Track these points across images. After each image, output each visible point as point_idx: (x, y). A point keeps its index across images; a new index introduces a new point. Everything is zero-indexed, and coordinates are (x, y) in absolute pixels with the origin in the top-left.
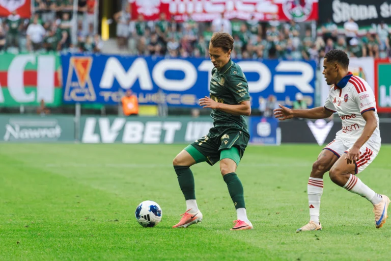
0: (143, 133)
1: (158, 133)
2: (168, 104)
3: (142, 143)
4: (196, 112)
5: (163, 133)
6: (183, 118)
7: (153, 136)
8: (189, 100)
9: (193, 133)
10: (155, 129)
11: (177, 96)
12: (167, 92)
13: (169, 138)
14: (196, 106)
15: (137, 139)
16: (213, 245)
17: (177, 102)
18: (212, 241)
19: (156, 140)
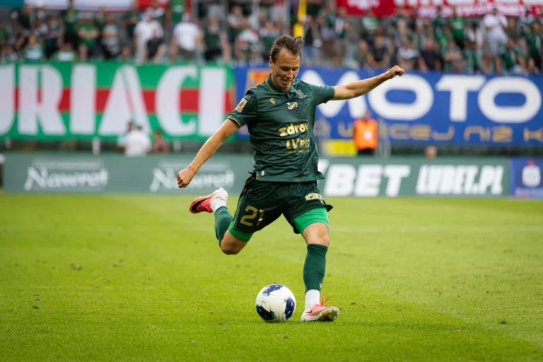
0: (355, 181)
1: (377, 181)
2: (392, 140)
3: (352, 195)
4: (432, 151)
5: (384, 181)
6: (414, 160)
7: (370, 186)
8: (422, 133)
9: (427, 182)
10: (372, 176)
11: (404, 127)
12: (390, 122)
13: (393, 189)
14: (431, 142)
15: (346, 190)
16: (483, 347)
17: (403, 137)
18: (479, 341)
19: (374, 191)
